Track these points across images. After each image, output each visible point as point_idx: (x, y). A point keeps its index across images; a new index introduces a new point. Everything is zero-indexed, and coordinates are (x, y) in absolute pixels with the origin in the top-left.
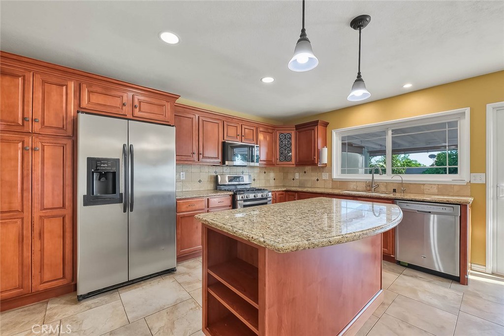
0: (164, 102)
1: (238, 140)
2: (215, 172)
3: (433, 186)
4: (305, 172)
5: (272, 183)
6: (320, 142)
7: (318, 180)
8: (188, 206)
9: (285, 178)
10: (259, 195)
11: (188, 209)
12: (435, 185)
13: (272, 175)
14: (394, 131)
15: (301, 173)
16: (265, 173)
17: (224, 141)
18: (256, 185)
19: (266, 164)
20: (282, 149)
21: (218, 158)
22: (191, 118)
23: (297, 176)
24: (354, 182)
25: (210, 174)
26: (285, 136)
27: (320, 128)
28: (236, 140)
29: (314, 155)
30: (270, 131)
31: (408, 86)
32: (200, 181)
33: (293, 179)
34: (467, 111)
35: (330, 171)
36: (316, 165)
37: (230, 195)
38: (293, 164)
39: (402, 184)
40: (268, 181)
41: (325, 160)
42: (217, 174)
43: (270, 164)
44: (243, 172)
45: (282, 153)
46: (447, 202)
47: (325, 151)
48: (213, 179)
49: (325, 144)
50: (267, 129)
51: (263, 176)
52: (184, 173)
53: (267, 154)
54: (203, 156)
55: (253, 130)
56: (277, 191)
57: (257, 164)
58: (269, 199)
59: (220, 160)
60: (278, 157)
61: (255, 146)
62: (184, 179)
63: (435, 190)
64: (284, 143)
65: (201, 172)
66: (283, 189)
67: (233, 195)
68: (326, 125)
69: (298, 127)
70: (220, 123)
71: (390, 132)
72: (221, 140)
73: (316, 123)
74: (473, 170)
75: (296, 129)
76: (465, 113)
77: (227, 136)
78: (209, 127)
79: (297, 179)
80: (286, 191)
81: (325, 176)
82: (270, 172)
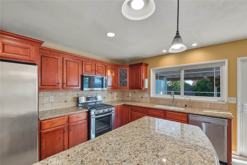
0: (29, 46)
1: (93, 74)
2: (77, 95)
3: (207, 104)
4: (135, 92)
5: (116, 99)
6: (143, 75)
7: (142, 97)
8: (51, 124)
9: (123, 95)
10: (106, 110)
11: (52, 127)
12: (208, 103)
13: (115, 94)
14: (185, 71)
15: (132, 93)
16: (111, 93)
17: (82, 74)
18: (105, 102)
19: (111, 88)
20: (122, 79)
21: (78, 86)
22: (56, 58)
23: (130, 95)
24: (163, 99)
25: (73, 96)
26: (123, 71)
27: (143, 67)
28: (91, 74)
29: (140, 83)
30: (114, 68)
31: (194, 45)
32: (66, 101)
33: (128, 96)
34: (227, 61)
35: (149, 93)
36: (141, 89)
37: (86, 112)
38: (128, 88)
39: (190, 101)
40: (113, 98)
41: (146, 86)
42: (79, 96)
43: (114, 88)
44: (97, 94)
45: (121, 82)
46: (220, 117)
47: (146, 81)
48: (76, 100)
49: (146, 77)
50: (112, 66)
51: (110, 95)
52: (53, 97)
53: (112, 82)
54: (67, 85)
55: (103, 67)
56: (118, 106)
57: (105, 89)
58: (113, 112)
59: (80, 87)
60: (119, 84)
61: (104, 77)
62: (53, 101)
63: (208, 106)
64: (122, 75)
65: (66, 95)
66: (122, 104)
67: (88, 111)
68: (147, 65)
69: (131, 66)
70: (80, 63)
71: (183, 71)
72: (80, 73)
73: (141, 64)
74: (229, 95)
75: (130, 67)
76: (225, 62)
77: (85, 71)
78: (71, 65)
79: (130, 96)
80: (124, 105)
81: (146, 95)
82: (114, 92)
